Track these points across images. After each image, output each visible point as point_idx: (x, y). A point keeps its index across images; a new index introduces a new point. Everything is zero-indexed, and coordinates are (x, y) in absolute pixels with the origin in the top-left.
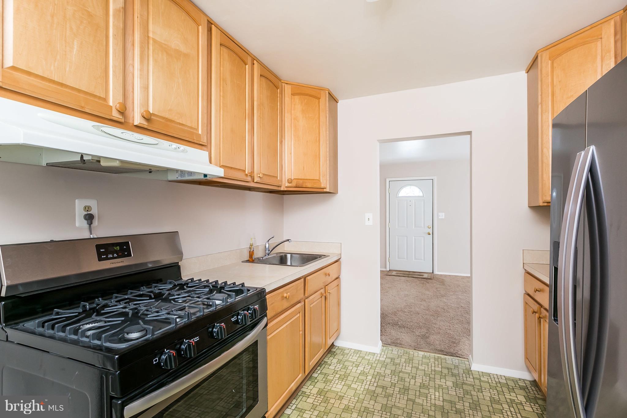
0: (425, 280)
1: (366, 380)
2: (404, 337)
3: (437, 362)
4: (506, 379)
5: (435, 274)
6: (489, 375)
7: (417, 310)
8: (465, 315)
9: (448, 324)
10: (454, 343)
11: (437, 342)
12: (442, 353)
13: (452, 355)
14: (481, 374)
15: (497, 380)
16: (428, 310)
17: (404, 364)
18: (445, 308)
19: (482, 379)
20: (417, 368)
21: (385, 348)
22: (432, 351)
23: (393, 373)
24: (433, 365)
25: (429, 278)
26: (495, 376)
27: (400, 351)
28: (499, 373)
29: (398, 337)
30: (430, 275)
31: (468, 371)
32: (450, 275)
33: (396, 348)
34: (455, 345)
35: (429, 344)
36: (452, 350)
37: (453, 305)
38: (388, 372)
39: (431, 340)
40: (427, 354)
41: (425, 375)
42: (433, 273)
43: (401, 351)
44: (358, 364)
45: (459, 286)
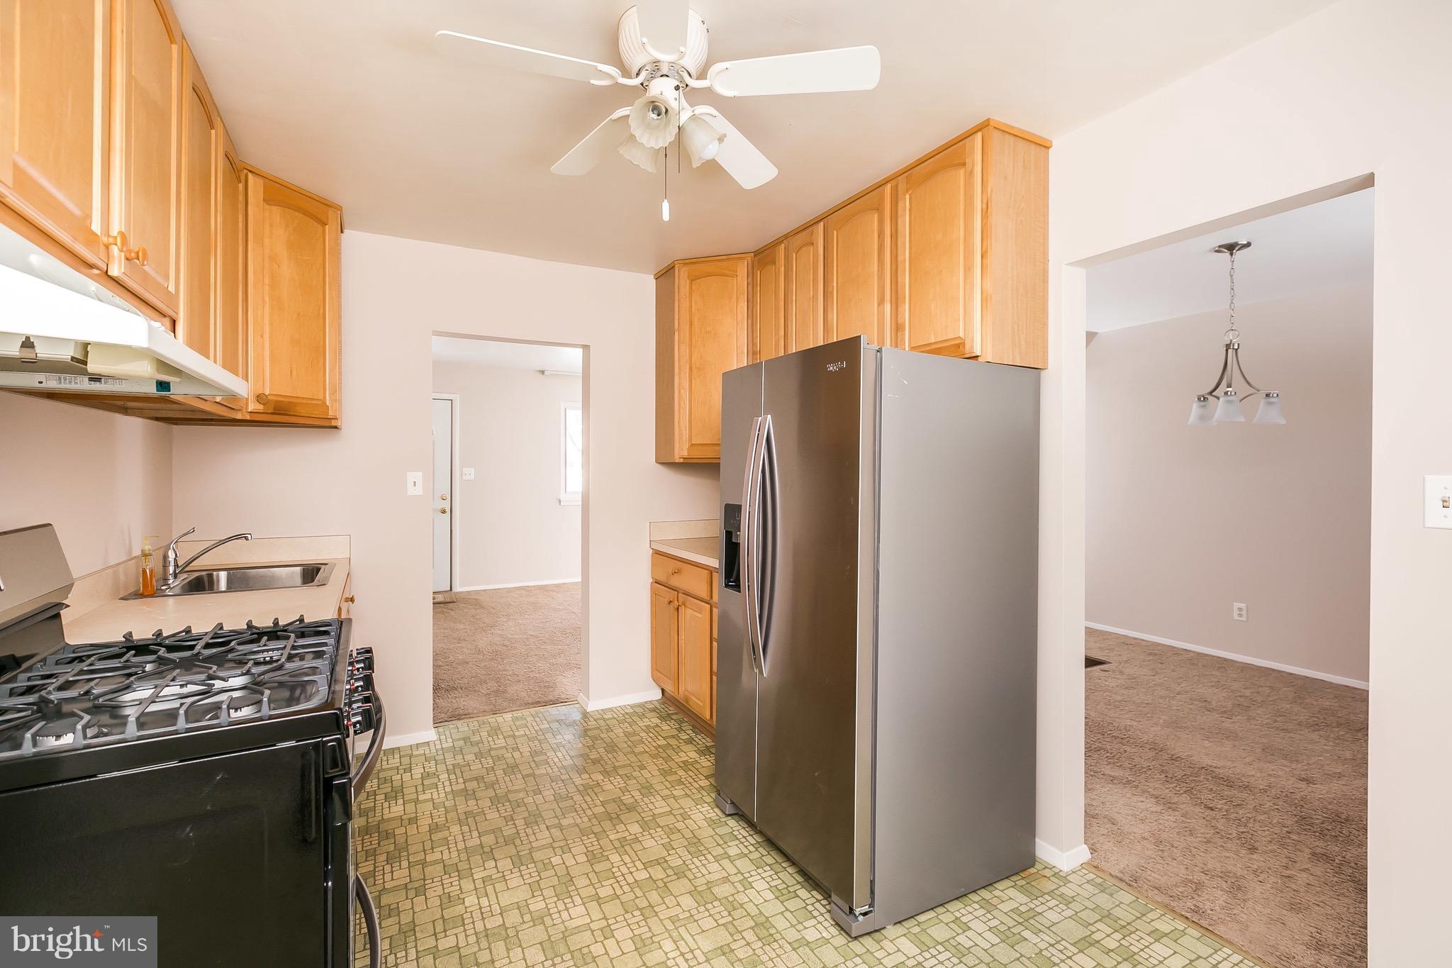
0: (442, 605)
1: (439, 781)
2: (465, 703)
3: (538, 719)
4: (632, 706)
5: (458, 593)
6: (611, 710)
7: (460, 657)
8: (542, 647)
9: (525, 665)
10: (549, 687)
11: (524, 694)
12: (539, 705)
13: (554, 703)
14: (601, 712)
15: (623, 712)
16: (479, 652)
17: (490, 739)
18: (506, 643)
19: (605, 717)
20: (514, 737)
21: (441, 730)
22: (522, 708)
23: (479, 756)
24: (534, 724)
25: (449, 600)
26: (619, 709)
27: (471, 725)
28: (622, 704)
29: (455, 706)
30: (447, 595)
31: (585, 715)
32: (485, 590)
33: (461, 722)
34: (551, 689)
35: (511, 700)
36: (551, 697)
37: (517, 636)
38: (470, 757)
39: (513, 694)
40: (518, 714)
41: (531, 740)
42: (451, 590)
43: (474, 724)
44: (409, 766)
45: (510, 604)
